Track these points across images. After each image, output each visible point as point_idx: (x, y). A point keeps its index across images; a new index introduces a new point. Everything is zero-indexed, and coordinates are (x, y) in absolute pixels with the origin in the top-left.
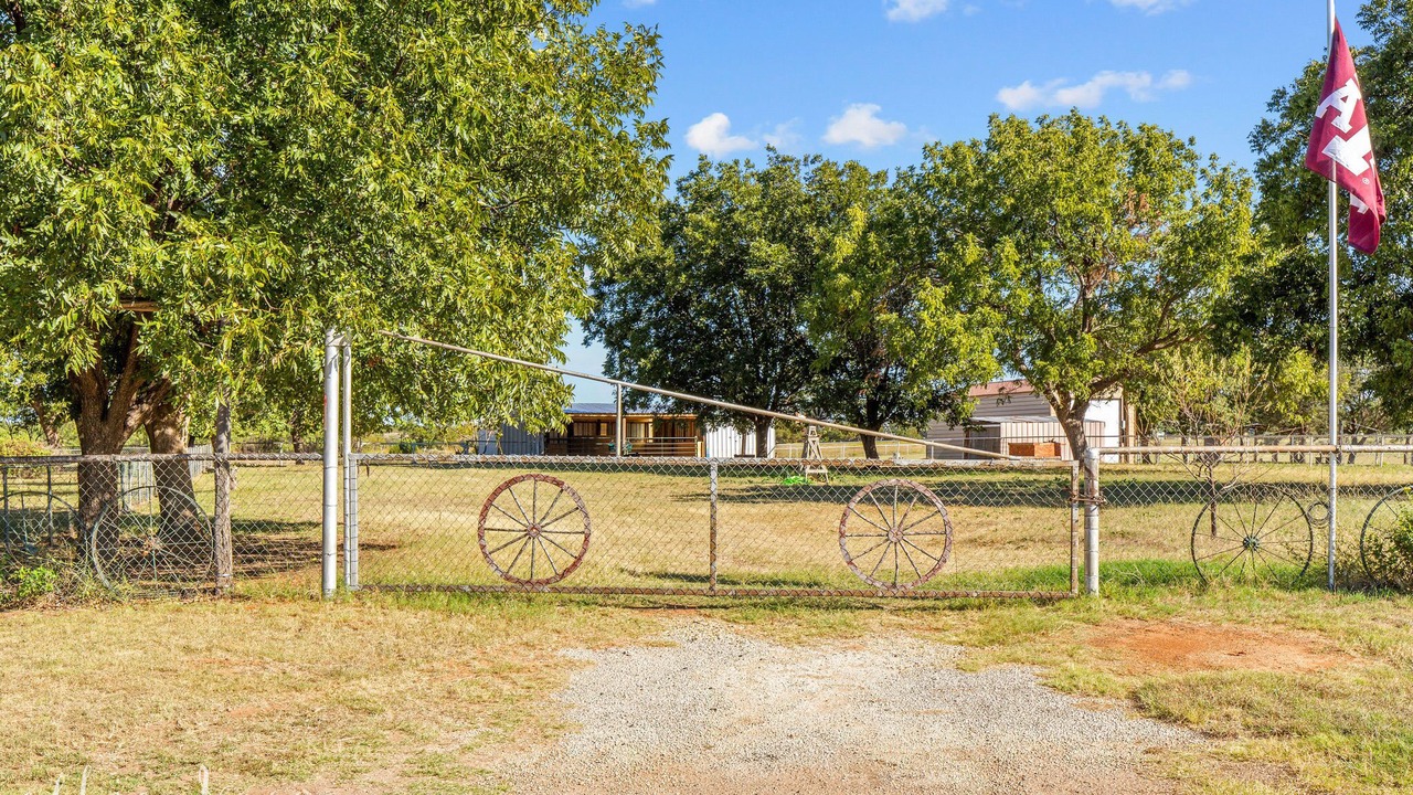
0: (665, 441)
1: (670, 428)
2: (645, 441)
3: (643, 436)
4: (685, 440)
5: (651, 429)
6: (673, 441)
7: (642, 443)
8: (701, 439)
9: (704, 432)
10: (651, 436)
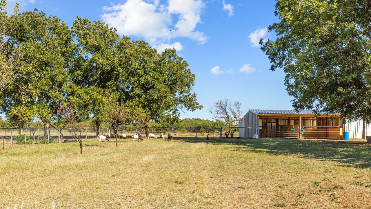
0: (322, 128)
1: (325, 121)
2: (313, 128)
3: (311, 125)
4: (333, 128)
5: (315, 122)
6: (327, 128)
7: (311, 129)
8: (342, 127)
9: (344, 122)
10: (315, 125)
